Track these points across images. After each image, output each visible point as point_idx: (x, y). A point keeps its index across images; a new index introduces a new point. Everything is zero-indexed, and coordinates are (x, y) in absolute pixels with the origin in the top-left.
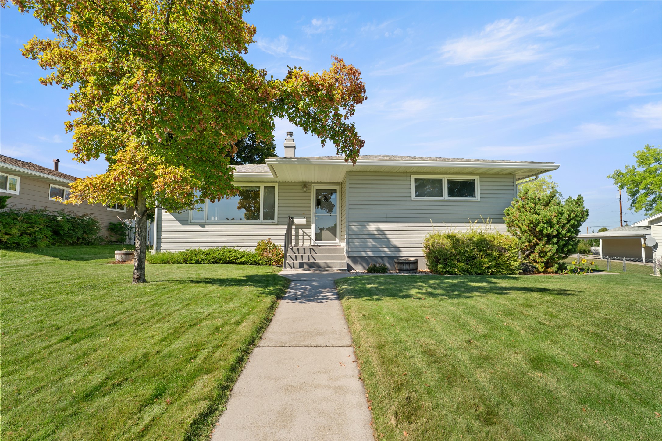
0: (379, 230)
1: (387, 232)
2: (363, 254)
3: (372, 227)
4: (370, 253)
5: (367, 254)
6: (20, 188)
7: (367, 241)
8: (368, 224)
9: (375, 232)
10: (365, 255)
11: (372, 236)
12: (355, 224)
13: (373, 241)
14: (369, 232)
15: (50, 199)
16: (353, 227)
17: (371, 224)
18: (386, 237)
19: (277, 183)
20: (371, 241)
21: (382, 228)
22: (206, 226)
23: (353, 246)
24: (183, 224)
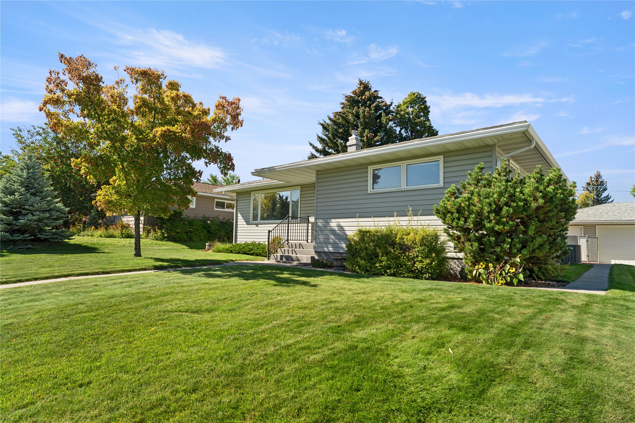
0: (339, 226)
1: (346, 228)
2: (326, 250)
3: (334, 223)
4: (331, 249)
5: (328, 250)
6: (196, 203)
7: (329, 237)
8: (330, 221)
9: (336, 228)
10: (327, 251)
11: (333, 231)
12: (321, 221)
13: (335, 237)
14: (331, 228)
15: (215, 209)
16: (319, 223)
17: (333, 220)
18: (344, 233)
19: (300, 186)
20: (333, 237)
21: (342, 224)
22: (259, 226)
23: (318, 242)
24: (247, 224)
